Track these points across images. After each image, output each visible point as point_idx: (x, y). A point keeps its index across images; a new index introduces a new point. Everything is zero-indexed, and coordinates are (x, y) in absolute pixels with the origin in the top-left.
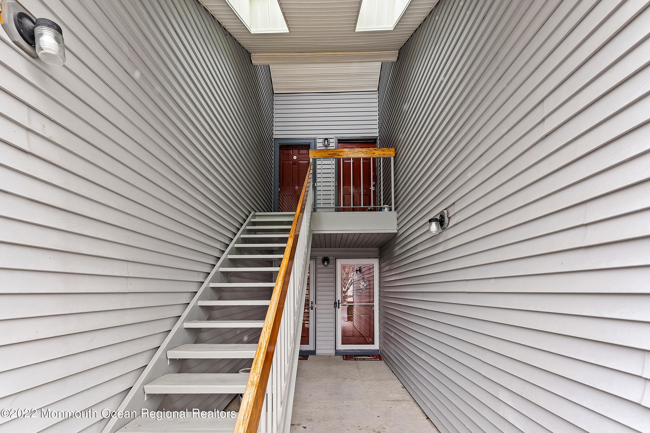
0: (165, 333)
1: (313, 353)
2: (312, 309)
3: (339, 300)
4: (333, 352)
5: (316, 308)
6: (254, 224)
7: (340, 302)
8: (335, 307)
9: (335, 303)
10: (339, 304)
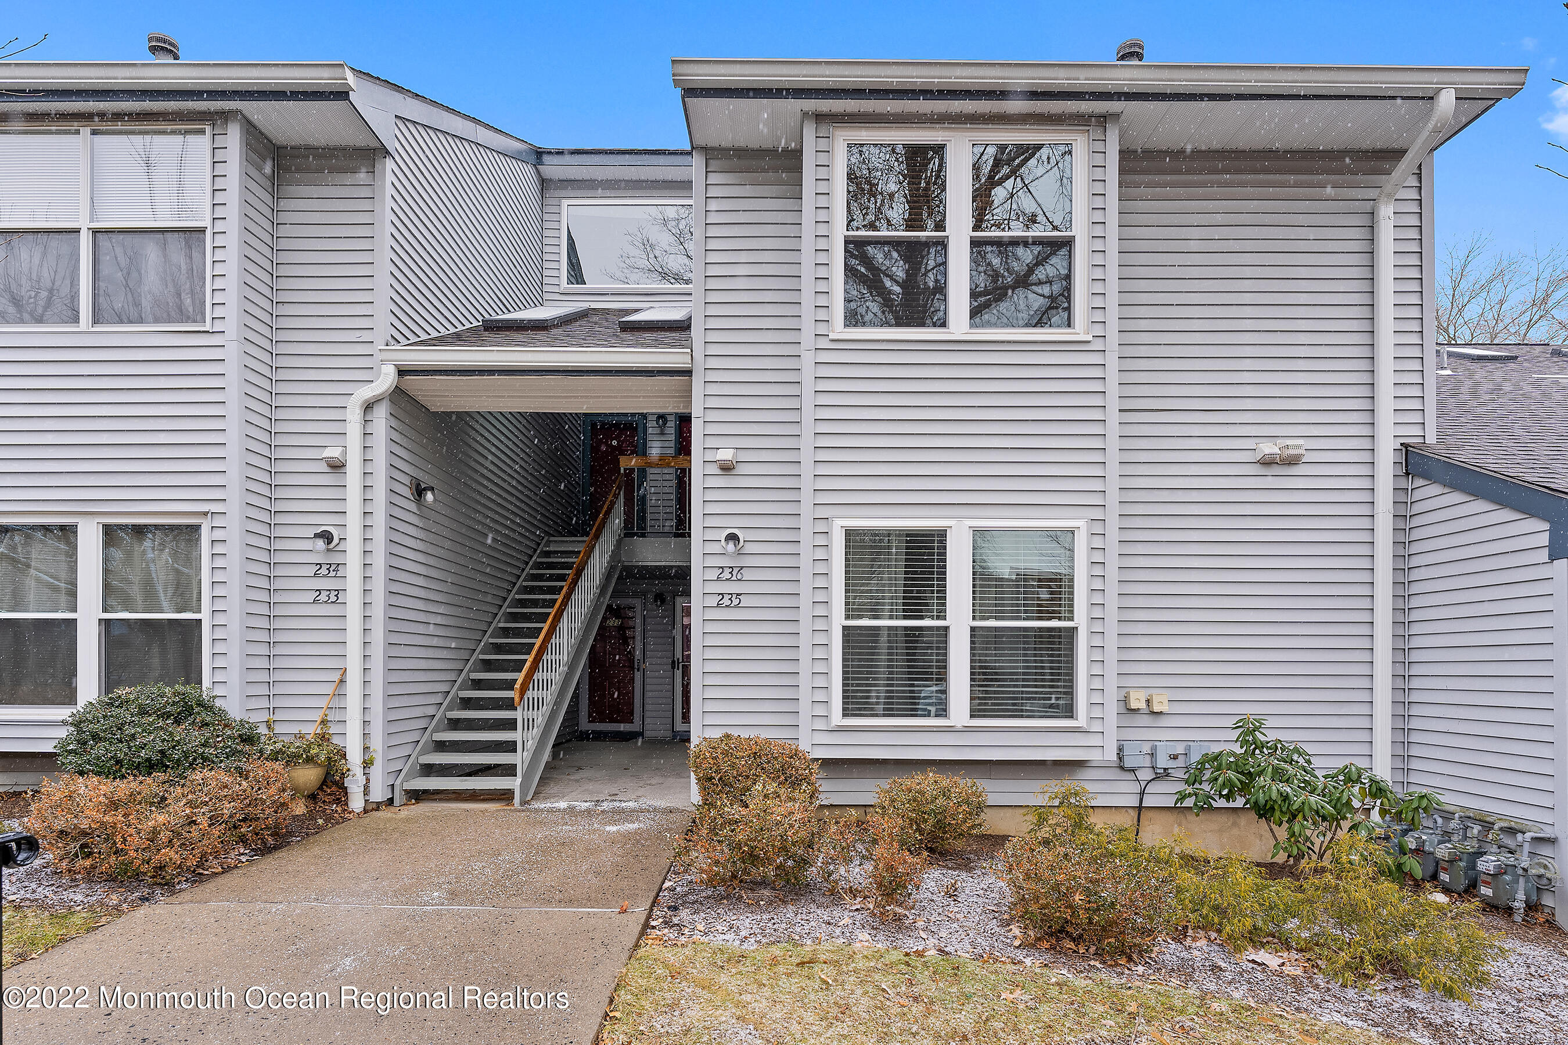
0: (421, 731)
1: (641, 734)
2: (638, 670)
3: (678, 659)
4: (669, 734)
5: (644, 669)
6: (548, 554)
7: (681, 661)
8: (673, 668)
9: (673, 662)
10: (678, 663)
